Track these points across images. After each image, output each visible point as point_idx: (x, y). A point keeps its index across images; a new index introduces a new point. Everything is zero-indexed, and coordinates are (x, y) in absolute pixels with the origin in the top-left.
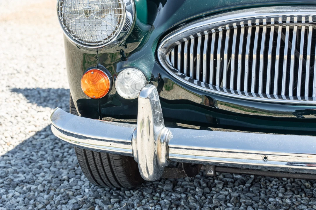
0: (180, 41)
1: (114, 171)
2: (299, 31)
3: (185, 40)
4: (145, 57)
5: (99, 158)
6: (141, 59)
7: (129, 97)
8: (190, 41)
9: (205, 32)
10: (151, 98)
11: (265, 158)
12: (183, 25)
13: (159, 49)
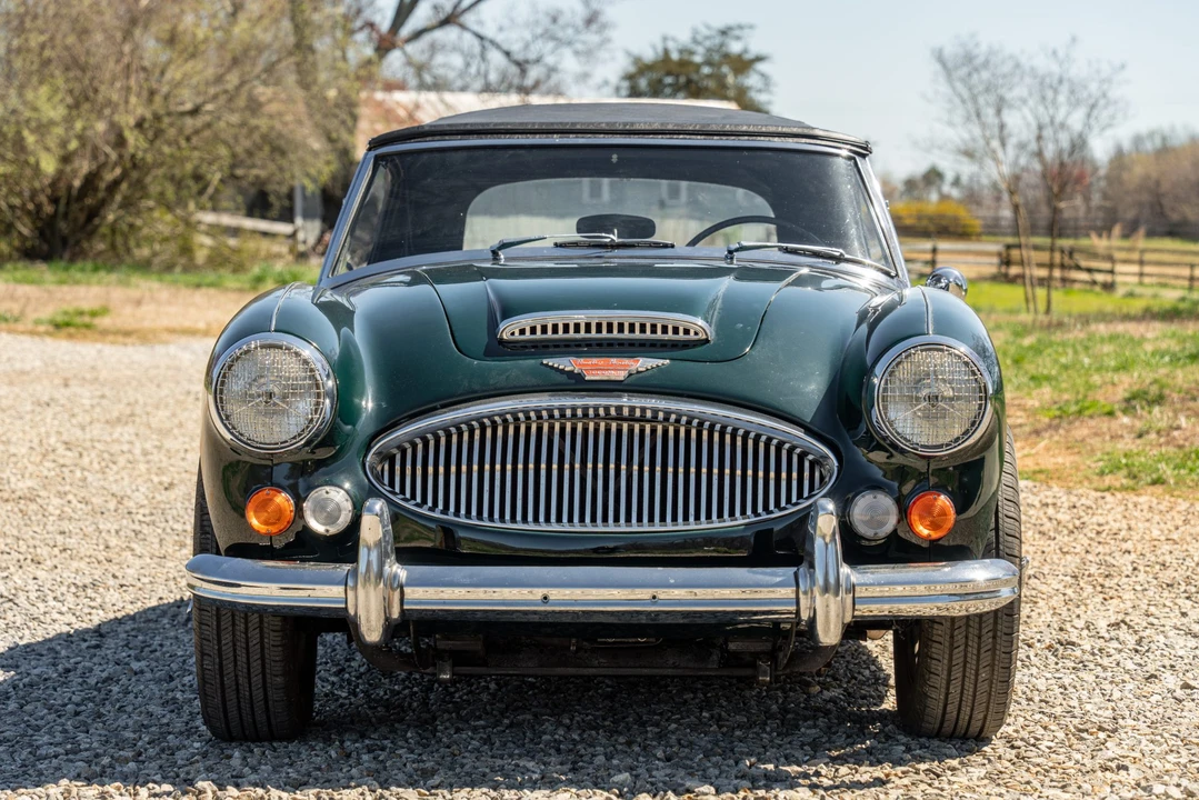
0: (399, 447)
1: (269, 685)
2: (586, 430)
3: (407, 445)
4: (349, 471)
5: (244, 660)
6: (341, 473)
7: (327, 531)
8: (415, 447)
9: (441, 433)
10: (380, 516)
11: (545, 598)
12: (406, 422)
13: (369, 459)
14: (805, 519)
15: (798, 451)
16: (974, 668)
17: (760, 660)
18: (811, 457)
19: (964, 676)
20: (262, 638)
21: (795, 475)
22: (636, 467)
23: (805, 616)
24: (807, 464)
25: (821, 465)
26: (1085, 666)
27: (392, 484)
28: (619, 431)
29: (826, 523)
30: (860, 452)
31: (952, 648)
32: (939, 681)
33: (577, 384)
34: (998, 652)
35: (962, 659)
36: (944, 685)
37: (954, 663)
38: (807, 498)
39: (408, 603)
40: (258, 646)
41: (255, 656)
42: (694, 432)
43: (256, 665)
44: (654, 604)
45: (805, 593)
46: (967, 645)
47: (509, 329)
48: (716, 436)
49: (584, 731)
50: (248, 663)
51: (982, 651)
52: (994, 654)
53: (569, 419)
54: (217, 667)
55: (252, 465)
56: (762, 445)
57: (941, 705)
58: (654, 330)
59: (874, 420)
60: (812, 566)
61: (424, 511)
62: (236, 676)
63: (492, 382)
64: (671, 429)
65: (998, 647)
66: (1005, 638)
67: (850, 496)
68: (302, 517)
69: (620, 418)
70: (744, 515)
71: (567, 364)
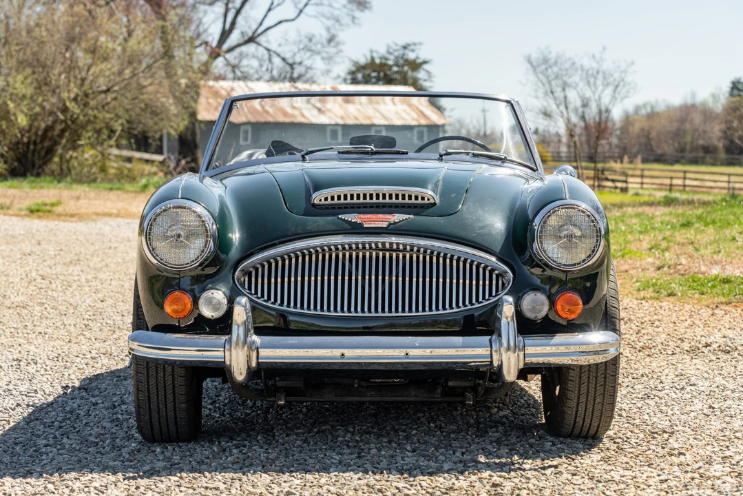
0: (254, 267)
1: (177, 409)
2: (364, 257)
3: (259, 266)
4: (224, 280)
5: (163, 394)
6: (221, 282)
7: (213, 316)
8: (263, 266)
9: (279, 258)
10: (245, 307)
11: (343, 355)
12: (258, 252)
13: (236, 274)
14: (496, 307)
15: (489, 268)
16: (593, 395)
17: (467, 392)
18: (497, 272)
19: (587, 401)
20: (173, 380)
21: (487, 282)
22: (394, 278)
23: (496, 364)
24: (494, 276)
25: (503, 277)
26: (648, 396)
27: (250, 288)
28: (384, 257)
29: (508, 310)
30: (526, 268)
31: (580, 384)
32: (573, 404)
33: (357, 229)
34: (607, 386)
35: (586, 391)
36: (575, 406)
37: (581, 393)
38: (495, 296)
39: (262, 359)
40: (171, 386)
41: (170, 392)
42: (428, 258)
43: (170, 397)
44: (406, 358)
45: (496, 351)
46: (589, 382)
47: (318, 198)
48: (441, 260)
49: (362, 435)
50: (165, 396)
51: (598, 386)
52: (605, 387)
53: (354, 250)
54: (147, 398)
55: (167, 278)
56: (468, 265)
57: (573, 417)
58: (404, 198)
59: (534, 249)
60: (500, 335)
61: (269, 304)
62: (158, 403)
63: (309, 228)
64: (415, 256)
65: (607, 383)
66: (611, 378)
67: (520, 295)
68: (198, 308)
69: (384, 249)
70: (458, 306)
71: (353, 218)
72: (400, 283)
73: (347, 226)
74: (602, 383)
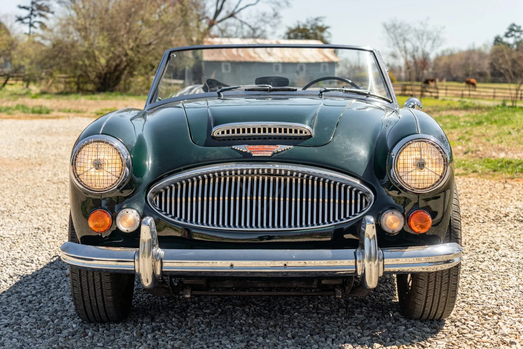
0: (163, 189)
1: (105, 300)
2: (253, 180)
3: (168, 188)
4: (138, 200)
5: (93, 289)
6: (136, 202)
7: (127, 231)
8: (171, 188)
9: (184, 182)
10: (150, 226)
11: (232, 266)
12: (167, 177)
13: (148, 195)
14: (360, 223)
15: (355, 189)
16: (439, 291)
17: (337, 288)
19: (434, 295)
20: (101, 279)
21: (353, 201)
22: (277, 199)
23: (359, 273)
24: (359, 196)
25: (365, 196)
27: (160, 207)
28: (269, 180)
29: (370, 230)
30: (385, 190)
31: (429, 282)
32: (422, 297)
33: (247, 158)
34: (450, 284)
35: (433, 287)
36: (424, 299)
37: (429, 289)
38: (360, 213)
39: (165, 268)
40: (99, 283)
41: (98, 287)
42: (305, 181)
43: (99, 292)
44: (285, 269)
45: (360, 262)
46: (436, 281)
47: (217, 131)
50: (95, 291)
51: (443, 283)
52: (448, 285)
53: (245, 175)
54: (80, 292)
55: (93, 199)
56: (337, 187)
57: (422, 307)
58: (285, 131)
59: (392, 175)
60: (363, 248)
61: (176, 220)
62: (90, 296)
63: (208, 157)
64: (294, 180)
65: (450, 281)
66: (454, 277)
67: (380, 212)
68: (116, 224)
69: (269, 174)
70: (329, 222)
71: (244, 148)
72: (282, 203)
73: (239, 155)
74: (446, 281)
